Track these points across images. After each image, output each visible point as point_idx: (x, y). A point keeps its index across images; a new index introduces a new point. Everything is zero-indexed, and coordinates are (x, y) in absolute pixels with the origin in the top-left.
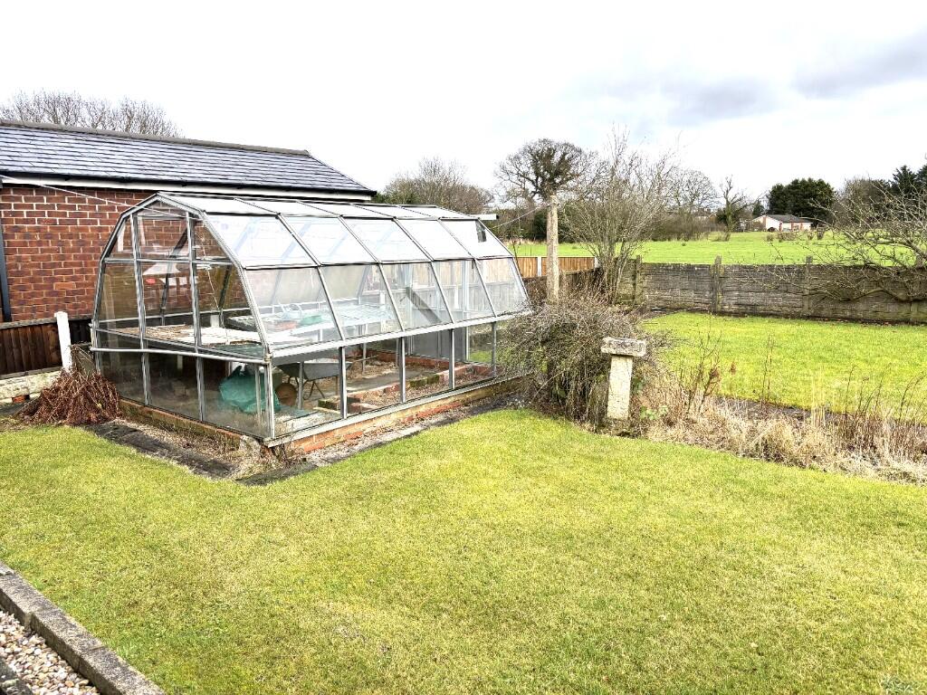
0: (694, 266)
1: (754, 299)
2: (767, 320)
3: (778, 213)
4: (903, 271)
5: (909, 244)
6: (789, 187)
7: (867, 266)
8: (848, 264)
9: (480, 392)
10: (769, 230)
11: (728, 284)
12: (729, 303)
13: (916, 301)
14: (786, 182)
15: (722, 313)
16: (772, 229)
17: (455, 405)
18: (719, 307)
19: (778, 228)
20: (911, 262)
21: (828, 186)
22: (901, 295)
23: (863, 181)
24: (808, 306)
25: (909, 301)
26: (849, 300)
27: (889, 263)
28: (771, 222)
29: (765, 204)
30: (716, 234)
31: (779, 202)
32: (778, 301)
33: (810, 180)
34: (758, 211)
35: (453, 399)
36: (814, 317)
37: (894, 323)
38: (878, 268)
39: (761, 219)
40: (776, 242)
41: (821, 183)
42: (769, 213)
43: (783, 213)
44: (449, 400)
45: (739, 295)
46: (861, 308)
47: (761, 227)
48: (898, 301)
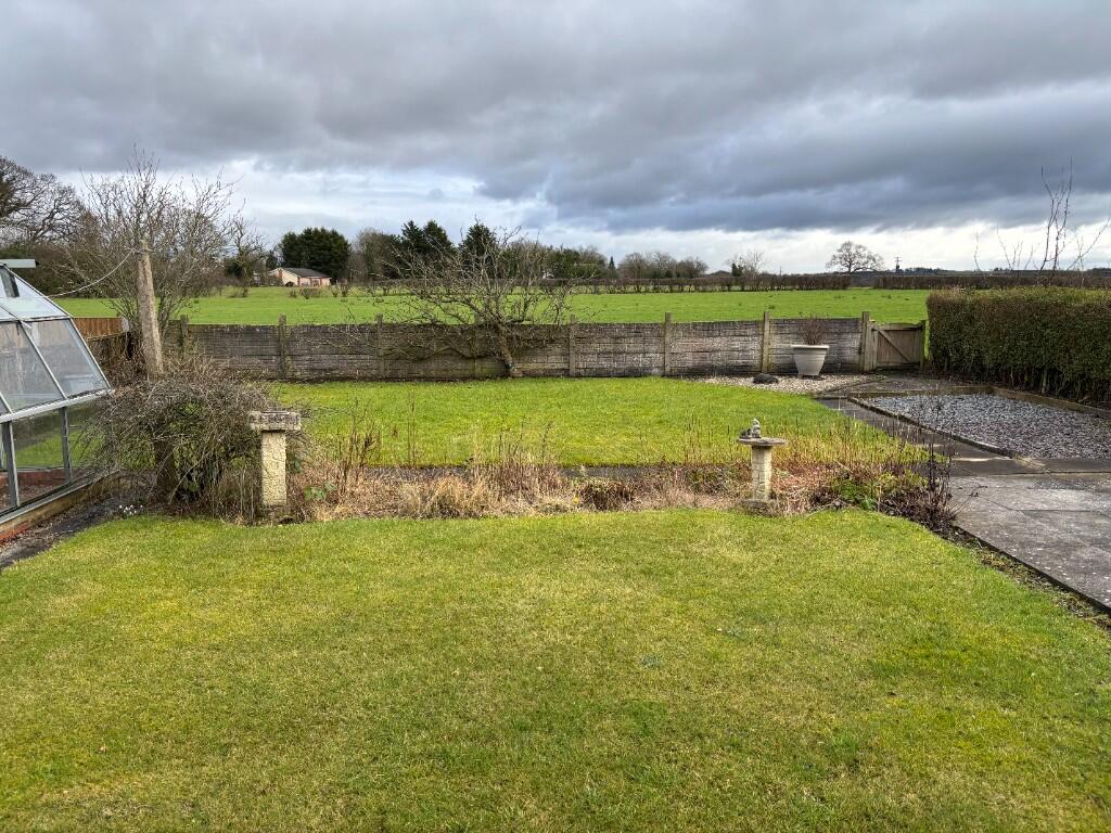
0: (254, 328)
1: (328, 362)
2: (347, 384)
3: (294, 266)
4: (467, 330)
5: (468, 302)
6: (302, 236)
7: (433, 324)
8: (416, 322)
9: (54, 505)
10: (287, 285)
11: (298, 347)
12: (299, 368)
13: (479, 357)
14: (299, 231)
15: (293, 380)
16: (290, 284)
17: (25, 528)
18: (289, 374)
19: (296, 284)
20: (472, 321)
21: (342, 238)
22: (466, 352)
23: (374, 234)
24: (384, 367)
25: (472, 358)
26: (422, 359)
27: (454, 322)
28: (288, 276)
29: (278, 254)
30: (231, 290)
31: (293, 253)
32: (355, 364)
33: (323, 230)
34: (272, 263)
35: (19, 520)
36: (392, 379)
37: (464, 379)
38: (443, 327)
39: (276, 272)
40: (301, 299)
41: (334, 234)
42: (284, 265)
43: (299, 266)
44: (13, 524)
45: (310, 360)
46: (433, 367)
47: (278, 282)
48: (464, 358)
